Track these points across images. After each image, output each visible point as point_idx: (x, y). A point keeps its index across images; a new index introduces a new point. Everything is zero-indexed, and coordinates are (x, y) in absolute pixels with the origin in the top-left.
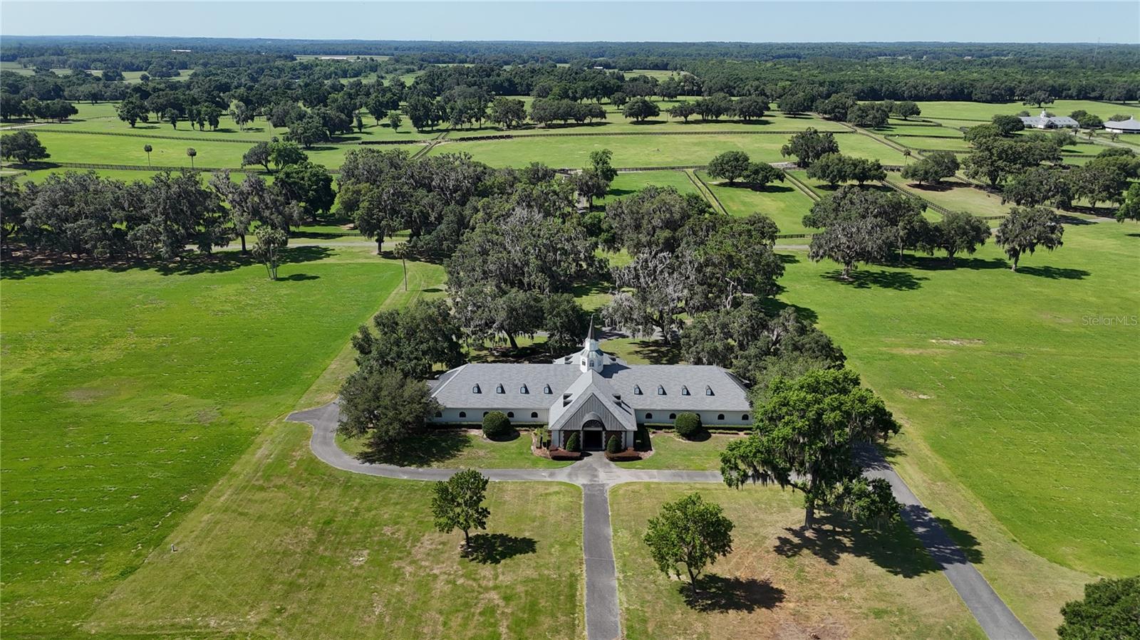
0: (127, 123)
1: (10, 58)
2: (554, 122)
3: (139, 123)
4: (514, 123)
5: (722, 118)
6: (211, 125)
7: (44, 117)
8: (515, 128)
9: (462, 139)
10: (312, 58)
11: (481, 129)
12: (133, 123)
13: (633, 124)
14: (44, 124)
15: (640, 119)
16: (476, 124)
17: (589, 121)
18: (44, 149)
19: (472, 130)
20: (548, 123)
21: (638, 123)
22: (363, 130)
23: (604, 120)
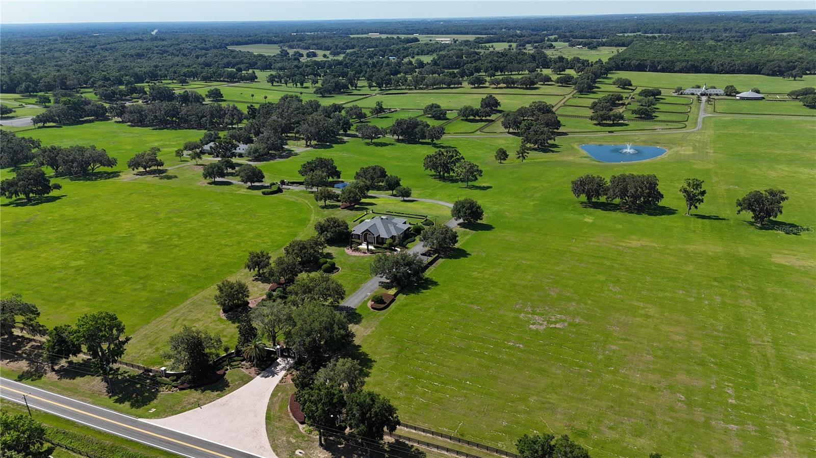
0: (270, 84)
3: (275, 83)
5: (516, 86)
6: (300, 85)
7: (243, 80)
12: (272, 84)
13: (472, 88)
14: (241, 84)
15: (476, 85)
16: (403, 87)
17: (452, 86)
18: (222, 95)
19: (402, 89)
20: (434, 87)
21: (475, 88)
22: (357, 88)
23: (460, 86)
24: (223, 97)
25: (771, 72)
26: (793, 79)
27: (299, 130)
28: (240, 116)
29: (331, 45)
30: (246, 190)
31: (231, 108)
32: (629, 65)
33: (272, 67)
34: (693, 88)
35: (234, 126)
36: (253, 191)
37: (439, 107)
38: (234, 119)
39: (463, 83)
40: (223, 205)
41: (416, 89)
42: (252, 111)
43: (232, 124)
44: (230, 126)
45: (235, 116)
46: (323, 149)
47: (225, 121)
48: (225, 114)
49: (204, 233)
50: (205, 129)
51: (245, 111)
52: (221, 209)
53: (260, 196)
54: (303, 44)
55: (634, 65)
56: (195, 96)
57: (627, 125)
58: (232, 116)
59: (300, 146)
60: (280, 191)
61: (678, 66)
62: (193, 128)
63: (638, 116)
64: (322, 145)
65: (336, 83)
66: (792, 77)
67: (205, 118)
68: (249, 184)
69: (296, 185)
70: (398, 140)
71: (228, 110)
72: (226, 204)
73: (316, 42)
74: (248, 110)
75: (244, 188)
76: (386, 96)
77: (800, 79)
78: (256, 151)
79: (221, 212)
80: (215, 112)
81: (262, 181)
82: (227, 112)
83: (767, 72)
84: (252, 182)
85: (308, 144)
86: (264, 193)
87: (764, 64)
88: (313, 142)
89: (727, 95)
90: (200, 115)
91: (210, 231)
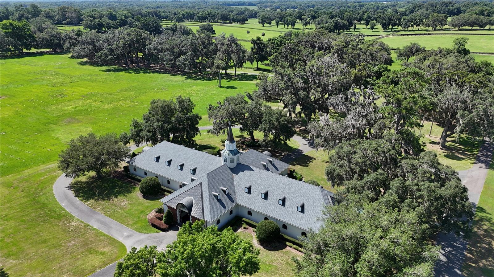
0: (261, 25)
2: (464, 28)
4: (438, 28)
6: (292, 26)
7: (235, 21)
8: (439, 30)
9: (402, 35)
11: (419, 30)
12: (263, 25)
14: (234, 24)
18: (214, 31)
24: (215, 34)
28: (241, 54)
29: (296, 5)
31: (226, 42)
35: (229, 71)
38: (229, 59)
42: (259, 47)
43: (227, 67)
44: (224, 72)
45: (232, 55)
47: (216, 64)
48: (216, 51)
50: (183, 75)
51: (248, 47)
54: (275, 4)
56: (184, 29)
58: (228, 54)
62: (165, 72)
67: (184, 57)
71: (223, 44)
73: (284, 3)
74: (252, 45)
80: (200, 48)
82: (219, 46)
90: (176, 50)
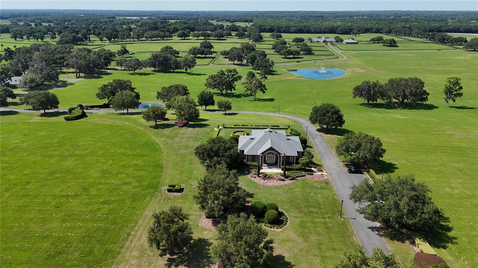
1: (2, 18)
3: (18, 39)
5: (211, 38)
10: (123, 18)
13: (180, 40)
15: (183, 38)
16: (128, 40)
17: (166, 39)
19: (127, 41)
20: (152, 39)
21: (182, 39)
22: (91, 42)
23: (171, 38)
25: (341, 32)
26: (355, 35)
27: (68, 63)
30: (40, 118)
32: (265, 29)
33: (9, 31)
34: (317, 38)
36: (50, 118)
37: (172, 48)
39: (173, 37)
40: (21, 136)
41: (138, 41)
46: (95, 79)
49: (14, 179)
52: (22, 142)
53: (63, 122)
55: (268, 29)
57: (303, 58)
59: (71, 78)
60: (84, 115)
61: (292, 29)
63: (304, 53)
64: (91, 76)
65: (73, 37)
66: (354, 34)
68: (42, 111)
69: (96, 108)
70: (155, 71)
72: (25, 135)
75: (36, 116)
76: (117, 45)
77: (358, 35)
78: (32, 81)
79: (25, 145)
81: (57, 107)
83: (339, 32)
84: (45, 109)
85: (78, 76)
86: (67, 119)
87: (337, 28)
88: (82, 75)
89: (337, 42)
91: (24, 175)
